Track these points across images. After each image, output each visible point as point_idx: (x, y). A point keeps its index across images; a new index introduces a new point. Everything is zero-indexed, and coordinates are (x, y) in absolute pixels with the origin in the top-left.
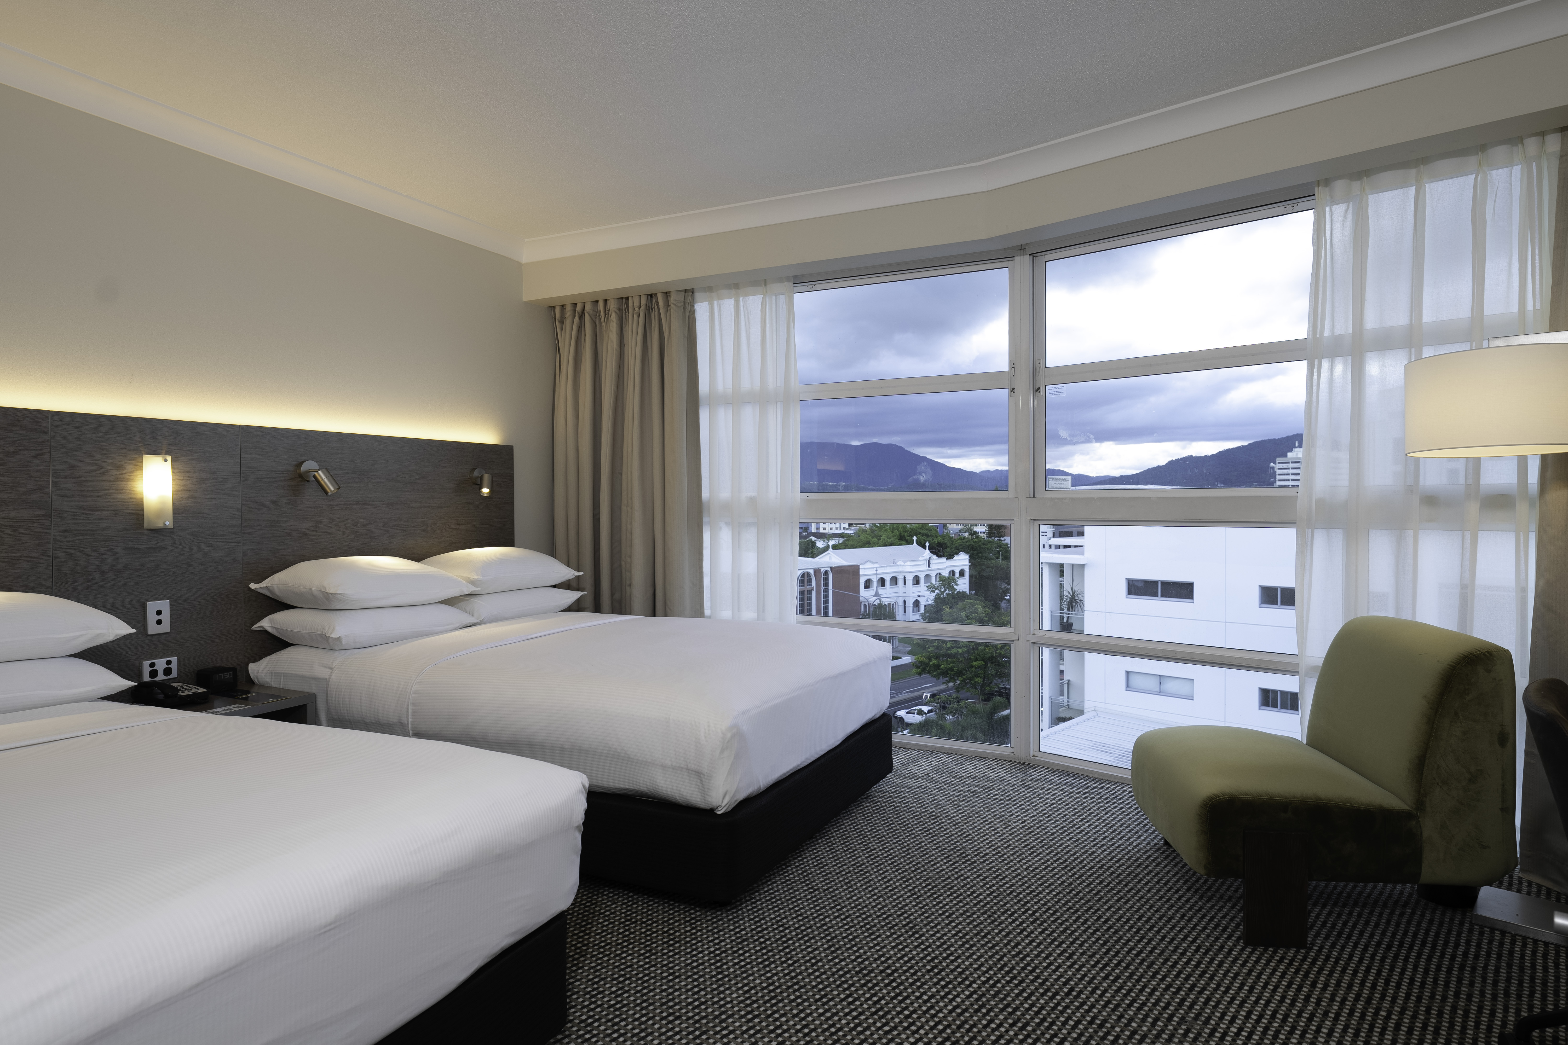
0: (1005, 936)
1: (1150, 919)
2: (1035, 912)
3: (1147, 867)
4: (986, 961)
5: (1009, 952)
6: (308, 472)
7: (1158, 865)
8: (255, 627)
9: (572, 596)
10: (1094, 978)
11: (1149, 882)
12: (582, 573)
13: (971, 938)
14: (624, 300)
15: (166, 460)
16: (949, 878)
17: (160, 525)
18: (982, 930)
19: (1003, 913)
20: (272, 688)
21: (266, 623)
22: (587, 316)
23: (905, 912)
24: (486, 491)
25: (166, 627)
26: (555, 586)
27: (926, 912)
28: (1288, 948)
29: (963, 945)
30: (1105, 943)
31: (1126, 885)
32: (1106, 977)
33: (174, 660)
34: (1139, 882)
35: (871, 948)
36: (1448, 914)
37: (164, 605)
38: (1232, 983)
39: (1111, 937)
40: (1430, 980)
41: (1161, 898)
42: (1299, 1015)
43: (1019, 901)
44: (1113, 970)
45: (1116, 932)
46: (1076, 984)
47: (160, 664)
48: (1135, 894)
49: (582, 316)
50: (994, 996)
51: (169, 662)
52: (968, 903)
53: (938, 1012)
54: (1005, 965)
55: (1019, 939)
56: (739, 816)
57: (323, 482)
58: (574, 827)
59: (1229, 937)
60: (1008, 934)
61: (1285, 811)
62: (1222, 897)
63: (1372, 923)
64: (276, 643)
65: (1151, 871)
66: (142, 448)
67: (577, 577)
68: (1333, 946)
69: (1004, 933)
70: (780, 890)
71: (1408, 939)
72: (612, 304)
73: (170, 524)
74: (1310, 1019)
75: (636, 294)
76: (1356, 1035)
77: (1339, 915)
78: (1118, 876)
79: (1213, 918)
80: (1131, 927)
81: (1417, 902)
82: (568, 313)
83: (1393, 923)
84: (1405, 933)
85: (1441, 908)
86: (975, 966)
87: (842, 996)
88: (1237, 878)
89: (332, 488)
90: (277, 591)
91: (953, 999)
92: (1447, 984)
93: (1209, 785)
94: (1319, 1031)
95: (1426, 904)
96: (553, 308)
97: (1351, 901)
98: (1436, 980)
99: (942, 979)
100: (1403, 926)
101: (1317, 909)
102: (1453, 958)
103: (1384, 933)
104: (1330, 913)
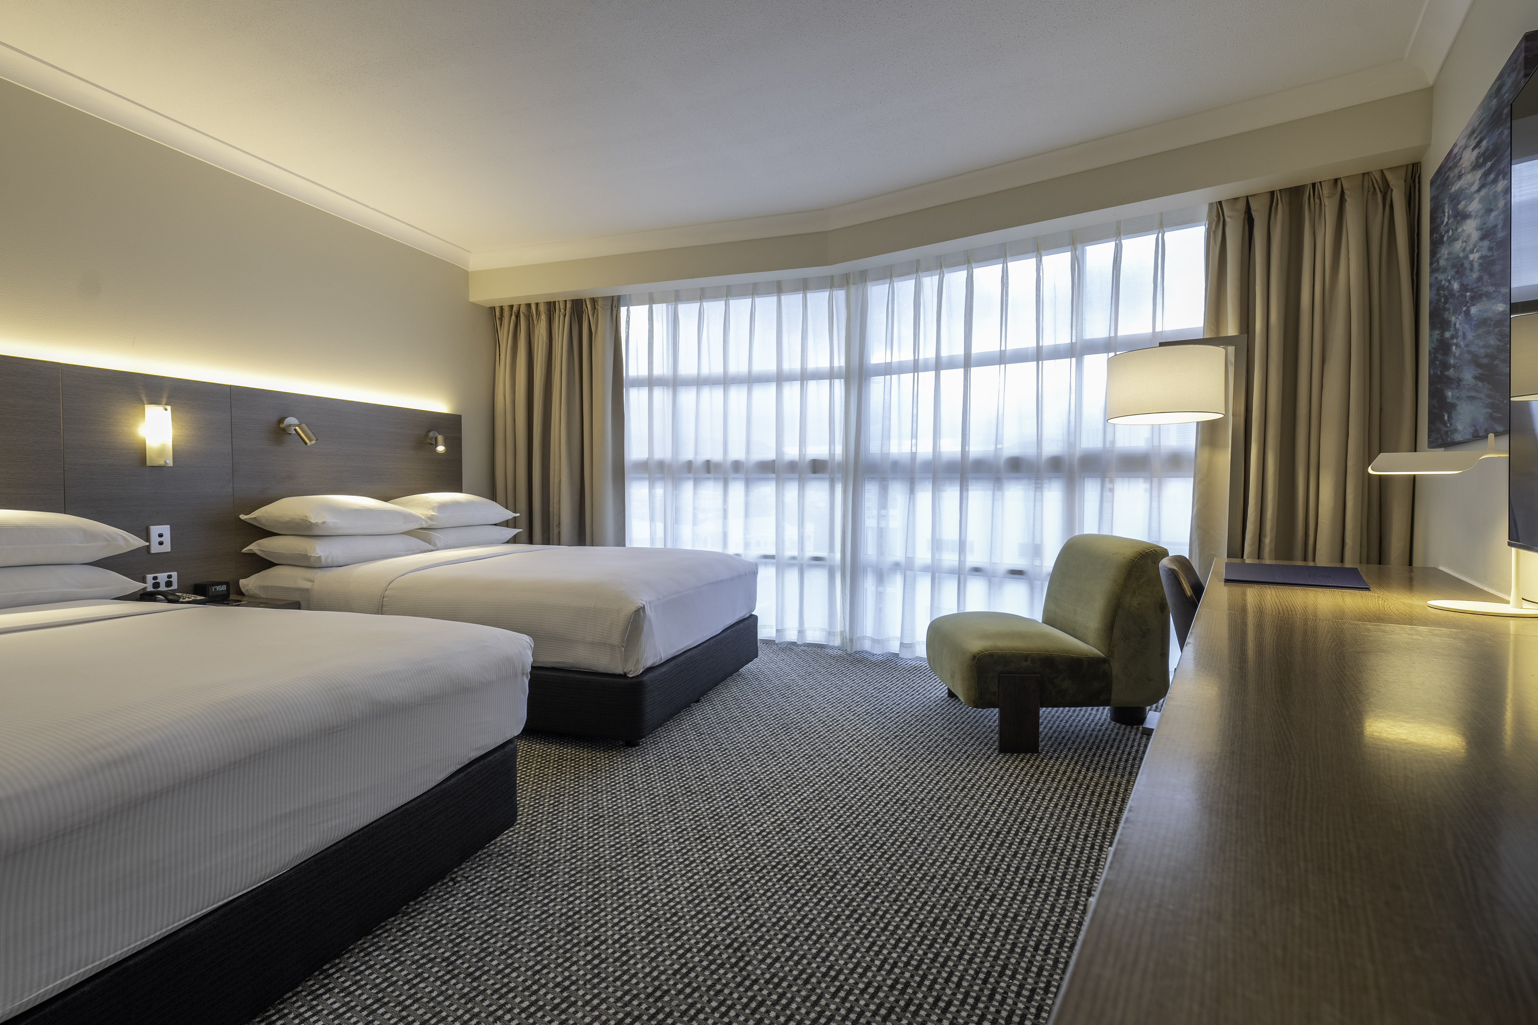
0: (838, 756)
1: (937, 741)
2: (858, 741)
3: (936, 710)
4: (825, 771)
5: (841, 765)
6: (290, 425)
7: (943, 709)
8: (244, 550)
9: (512, 532)
10: (899, 777)
11: (937, 719)
12: (519, 515)
13: (815, 758)
14: (551, 306)
15: (166, 410)
16: (799, 722)
17: (162, 463)
18: (822, 753)
19: (836, 742)
20: (260, 598)
21: (254, 547)
22: (522, 315)
23: (768, 745)
24: (441, 449)
25: (167, 548)
26: (496, 525)
27: (782, 744)
28: (1026, 753)
29: (808, 762)
30: (906, 756)
31: (921, 722)
32: (907, 776)
33: (174, 574)
34: (930, 719)
35: (743, 767)
36: (1128, 729)
37: (166, 529)
38: (989, 775)
39: (910, 753)
40: (1114, 766)
41: (944, 728)
42: (1032, 790)
43: (848, 735)
44: (911, 772)
45: (914, 749)
46: (886, 781)
47: (162, 577)
48: (927, 727)
49: (518, 316)
50: (830, 791)
51: (170, 577)
52: (812, 737)
53: (790, 803)
54: (838, 773)
55: (847, 757)
56: (646, 678)
57: (302, 435)
58: (523, 674)
59: (989, 749)
60: (840, 755)
61: (1026, 660)
62: (985, 726)
63: (1081, 736)
64: (263, 564)
65: (938, 713)
66: (144, 399)
67: (515, 517)
68: (1055, 751)
69: (837, 754)
70: (676, 735)
71: (1102, 745)
72: (542, 308)
73: (170, 463)
74: (1039, 792)
75: (562, 299)
76: (1067, 799)
77: (1060, 732)
78: (916, 716)
79: (978, 738)
80: (924, 747)
81: (1109, 723)
82: (506, 314)
83: (1094, 736)
84: (1101, 741)
85: (1124, 726)
86: (817, 775)
87: (723, 797)
88: (995, 707)
89: (310, 440)
90: (263, 521)
91: (802, 795)
92: (1125, 768)
93: (976, 646)
94: (1043, 798)
95: (1115, 724)
96: (493, 309)
97: (1068, 725)
98: (1118, 767)
99: (794, 783)
100: (1100, 737)
101: (1046, 730)
102: (1129, 754)
103: (1087, 742)
104: (1055, 732)
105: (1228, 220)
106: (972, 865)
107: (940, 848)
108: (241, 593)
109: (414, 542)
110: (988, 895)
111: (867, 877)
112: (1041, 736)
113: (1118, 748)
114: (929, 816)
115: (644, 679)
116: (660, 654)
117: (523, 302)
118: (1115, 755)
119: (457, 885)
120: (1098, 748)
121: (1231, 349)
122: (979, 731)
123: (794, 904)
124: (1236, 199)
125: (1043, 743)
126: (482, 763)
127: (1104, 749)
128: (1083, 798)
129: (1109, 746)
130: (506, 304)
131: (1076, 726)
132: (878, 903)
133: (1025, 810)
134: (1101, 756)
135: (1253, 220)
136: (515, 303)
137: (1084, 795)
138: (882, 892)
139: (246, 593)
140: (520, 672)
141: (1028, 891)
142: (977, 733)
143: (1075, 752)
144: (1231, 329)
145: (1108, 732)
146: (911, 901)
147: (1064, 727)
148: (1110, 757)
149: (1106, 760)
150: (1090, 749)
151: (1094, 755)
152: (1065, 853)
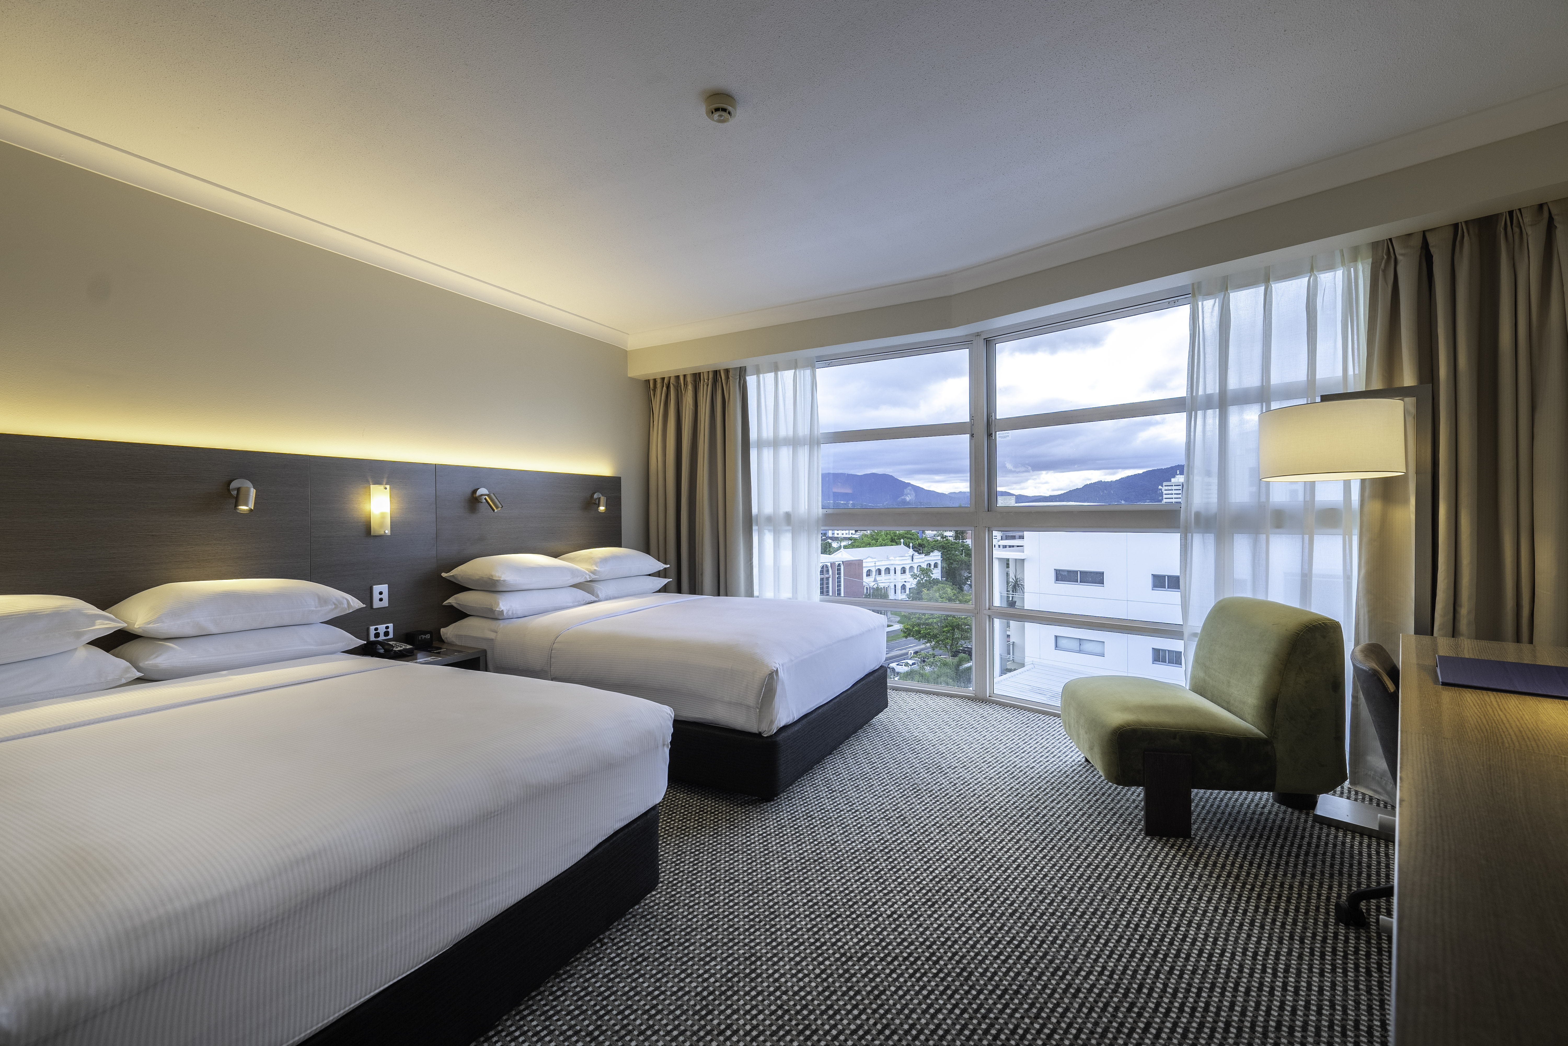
0: (970, 827)
1: (1075, 815)
2: (991, 809)
3: (1073, 777)
4: (957, 844)
5: (973, 838)
6: (482, 495)
7: (1081, 776)
8: (445, 603)
9: (662, 582)
10: (1035, 857)
11: (1075, 788)
12: (669, 566)
13: (946, 828)
14: (697, 377)
15: (386, 488)
16: (929, 784)
17: (382, 532)
18: (953, 822)
19: (968, 810)
20: (456, 645)
21: (452, 600)
22: (671, 385)
23: (898, 808)
24: (602, 508)
25: (385, 603)
26: (649, 575)
27: (913, 808)
28: (1177, 837)
29: (940, 832)
30: (1043, 832)
31: (1057, 791)
32: (1044, 857)
33: (391, 625)
34: (1067, 788)
35: (873, 834)
36: (1296, 814)
37: (384, 588)
38: (1136, 863)
39: (1047, 828)
40: (1283, 862)
41: (1083, 800)
42: (1186, 887)
43: (980, 801)
44: (1049, 852)
45: (1051, 824)
46: (1022, 862)
47: (382, 628)
48: (1064, 797)
49: (668, 387)
50: (963, 870)
51: (387, 628)
52: (943, 802)
53: (922, 880)
54: (970, 847)
55: (980, 828)
56: (780, 738)
57: (491, 503)
58: (664, 745)
59: (1134, 830)
60: (972, 825)
61: (1175, 738)
62: (1128, 800)
63: (1239, 820)
64: (458, 615)
65: (1076, 781)
66: (370, 480)
67: (665, 569)
68: (1210, 837)
69: (969, 824)
70: (809, 791)
71: (1266, 833)
72: (689, 379)
73: (388, 532)
74: (1194, 890)
75: (705, 370)
76: (1229, 902)
77: (1215, 814)
78: (1052, 784)
79: (1121, 815)
80: (1062, 821)
81: (1273, 805)
82: (659, 385)
83: (1255, 820)
84: (1264, 828)
85: (1290, 810)
86: (949, 848)
87: (853, 868)
88: (1139, 785)
89: (497, 508)
90: (459, 578)
91: (933, 871)
92: (1296, 866)
93: (1117, 718)
94: (1200, 899)
95: (1279, 807)
96: (648, 381)
97: (1223, 804)
98: (1287, 863)
99: (925, 857)
100: (1262, 823)
101: (1198, 810)
102: (1300, 847)
103: (1248, 828)
104: (1208, 812)
105: (1399, 258)
106: (1122, 980)
107: (1084, 953)
108: (441, 640)
109: (580, 594)
110: (1142, 1022)
111: (1004, 982)
112: (1194, 817)
113: (1285, 839)
114: (1071, 910)
115: (778, 739)
116: (793, 714)
117: (673, 375)
118: (1282, 847)
119: (604, 948)
120: (1261, 837)
121: (1411, 401)
122: (1122, 806)
123: (927, 1008)
124: (1409, 235)
125: (1195, 826)
126: (626, 830)
127: (1268, 839)
128: (1248, 902)
129: (1274, 835)
130: (658, 377)
131: (1233, 807)
132: (1017, 1019)
133: (1179, 912)
134: (1265, 847)
135: (1432, 256)
136: (666, 376)
137: (1249, 898)
138: (1021, 1004)
139: (445, 640)
140: (661, 743)
141: (1189, 1022)
142: (1120, 808)
143: (1234, 840)
144: (1408, 378)
145: (1272, 816)
146: (1054, 1020)
147: (1219, 807)
148: (1277, 850)
149: (1272, 853)
150: (1252, 838)
151: (1257, 845)
152: (1232, 974)
